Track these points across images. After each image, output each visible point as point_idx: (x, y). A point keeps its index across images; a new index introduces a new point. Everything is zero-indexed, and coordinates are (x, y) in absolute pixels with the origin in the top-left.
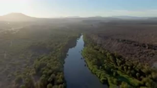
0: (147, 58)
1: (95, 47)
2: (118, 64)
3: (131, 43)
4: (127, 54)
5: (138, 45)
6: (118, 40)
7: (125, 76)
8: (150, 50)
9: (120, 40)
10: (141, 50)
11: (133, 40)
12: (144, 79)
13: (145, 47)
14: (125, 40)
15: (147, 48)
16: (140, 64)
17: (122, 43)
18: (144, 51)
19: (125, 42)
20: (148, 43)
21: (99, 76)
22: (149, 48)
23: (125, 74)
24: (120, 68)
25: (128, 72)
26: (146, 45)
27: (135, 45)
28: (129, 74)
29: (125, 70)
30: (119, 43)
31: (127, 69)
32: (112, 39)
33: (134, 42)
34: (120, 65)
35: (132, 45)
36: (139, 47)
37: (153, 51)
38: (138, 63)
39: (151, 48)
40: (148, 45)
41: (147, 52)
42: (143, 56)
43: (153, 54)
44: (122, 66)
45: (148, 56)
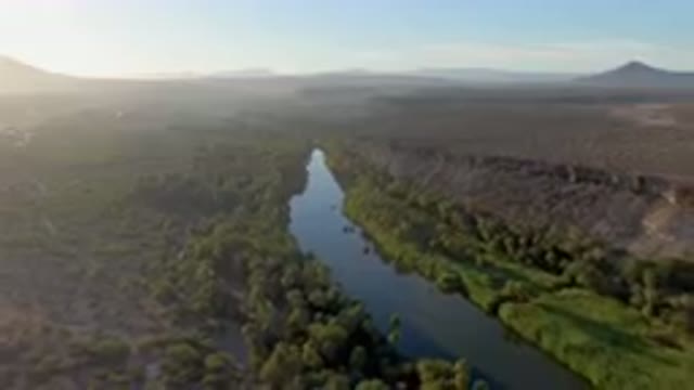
0: (576, 211)
1: (391, 187)
2: (485, 235)
3: (518, 169)
4: (509, 203)
5: (541, 173)
6: (472, 161)
7: (511, 266)
8: (581, 185)
9: (479, 160)
10: (552, 188)
11: (524, 156)
12: (571, 267)
13: (565, 176)
14: (495, 160)
15: (573, 178)
16: (553, 229)
17: (485, 170)
18: (565, 190)
19: (496, 165)
20: (575, 163)
21: (427, 272)
22: (578, 180)
23: (512, 260)
24: (490, 246)
25: (521, 253)
26: (570, 169)
27: (532, 173)
28: (523, 260)
29: (510, 249)
30: (475, 171)
31: (516, 246)
32: (449, 158)
33: (530, 163)
34: (491, 237)
35: (524, 171)
36: (544, 178)
37: (592, 188)
38: (547, 228)
39: (587, 180)
40: (577, 170)
41: (574, 193)
42: (561, 205)
43: (594, 198)
44: (497, 237)
45: (577, 203)
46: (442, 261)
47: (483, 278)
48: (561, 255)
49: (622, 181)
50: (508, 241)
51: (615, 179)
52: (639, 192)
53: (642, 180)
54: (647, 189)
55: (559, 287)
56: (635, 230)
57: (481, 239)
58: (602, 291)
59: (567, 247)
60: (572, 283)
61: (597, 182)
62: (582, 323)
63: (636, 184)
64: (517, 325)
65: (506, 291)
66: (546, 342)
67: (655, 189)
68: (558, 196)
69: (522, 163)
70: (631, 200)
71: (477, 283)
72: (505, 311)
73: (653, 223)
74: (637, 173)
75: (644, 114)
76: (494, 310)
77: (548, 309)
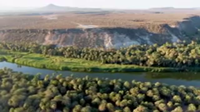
0: (31, 39)
2: (10, 48)
4: (15, 40)
5: (22, 32)
6: (4, 32)
9: (6, 31)
10: (26, 35)
11: (17, 28)
12: (30, 50)
13: (28, 32)
14: (10, 30)
15: (30, 32)
16: (26, 43)
17: (8, 33)
19: (10, 32)
20: (30, 28)
22: (31, 32)
23: (17, 52)
24: (12, 50)
25: (19, 50)
26: (29, 30)
27: (20, 33)
28: (20, 51)
29: (16, 49)
30: (5, 34)
31: (18, 48)
33: (19, 30)
34: (11, 48)
35: (18, 32)
37: (35, 34)
38: (25, 43)
39: (33, 32)
40: (30, 30)
41: (30, 35)
42: (28, 39)
43: (35, 36)
44: (13, 48)
45: (32, 37)
47: (10, 56)
49: (40, 31)
50: (15, 48)
51: (39, 31)
52: (43, 33)
53: (44, 30)
54: (45, 32)
55: (28, 54)
56: (44, 40)
57: (9, 49)
58: (37, 52)
59: (30, 47)
60: (31, 53)
61: (35, 32)
62: (32, 58)
63: (43, 32)
64: (19, 62)
65: (16, 57)
66: (25, 63)
67: (46, 32)
68: (27, 37)
69: (17, 30)
70: (42, 35)
71: (9, 57)
72: (16, 61)
73: (47, 38)
74: (43, 29)
76: (13, 62)
77: (25, 58)
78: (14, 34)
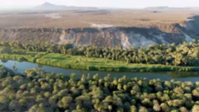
0: (46, 38)
4: (29, 40)
5: (35, 31)
6: (14, 31)
7: (34, 53)
8: (45, 32)
9: (17, 30)
10: (39, 34)
11: (29, 27)
13: (41, 31)
15: (43, 31)
16: (42, 43)
17: (19, 32)
18: (42, 34)
19: (22, 31)
20: (42, 27)
22: (44, 31)
23: (34, 51)
24: (28, 49)
25: (36, 49)
26: (42, 29)
27: (33, 32)
28: (37, 51)
30: (16, 33)
31: (34, 48)
32: (5, 31)
33: (31, 29)
34: (27, 47)
35: (30, 31)
36: (36, 32)
37: (48, 33)
38: (40, 42)
39: (46, 31)
41: (44, 34)
42: (42, 38)
43: (49, 35)
44: (29, 47)
45: (45, 36)
46: (17, 55)
47: (30, 56)
48: (45, 48)
49: (54, 30)
50: (32, 48)
51: (52, 30)
52: (58, 32)
53: (58, 29)
54: (59, 31)
55: (47, 54)
56: (59, 40)
57: (24, 49)
58: (56, 52)
59: (46, 46)
60: (49, 52)
61: (48, 31)
62: (54, 58)
63: (56, 30)
64: (41, 62)
65: (36, 56)
66: (48, 63)
67: (60, 31)
68: (40, 36)
69: (29, 29)
70: (56, 34)
72: (37, 60)
73: (62, 38)
74: (56, 28)
75: (53, 16)
76: (35, 61)
77: (46, 58)
78: (26, 33)
